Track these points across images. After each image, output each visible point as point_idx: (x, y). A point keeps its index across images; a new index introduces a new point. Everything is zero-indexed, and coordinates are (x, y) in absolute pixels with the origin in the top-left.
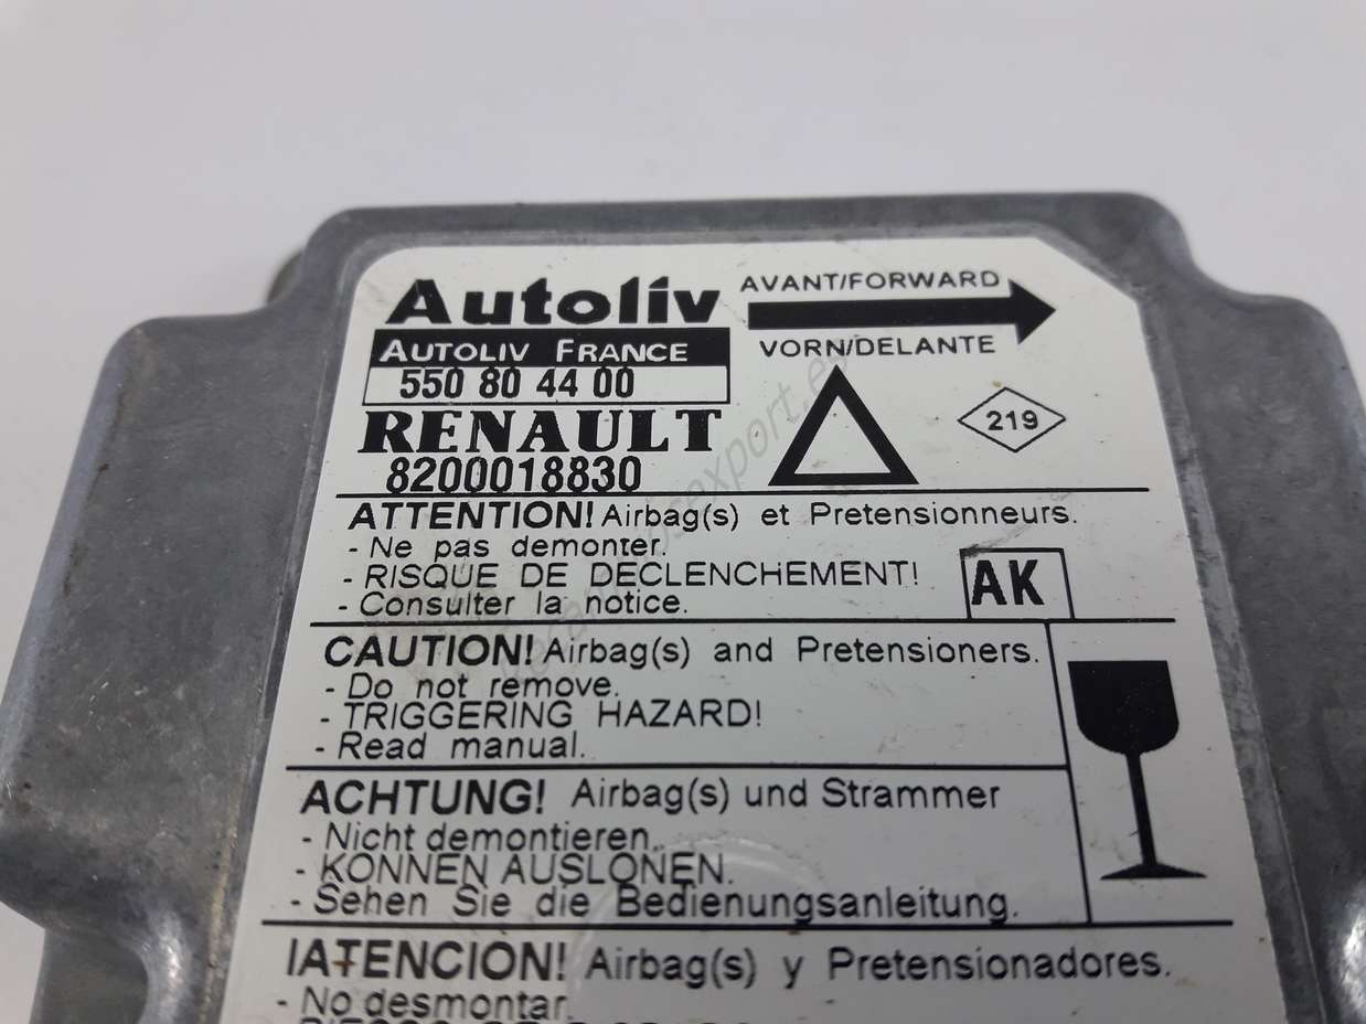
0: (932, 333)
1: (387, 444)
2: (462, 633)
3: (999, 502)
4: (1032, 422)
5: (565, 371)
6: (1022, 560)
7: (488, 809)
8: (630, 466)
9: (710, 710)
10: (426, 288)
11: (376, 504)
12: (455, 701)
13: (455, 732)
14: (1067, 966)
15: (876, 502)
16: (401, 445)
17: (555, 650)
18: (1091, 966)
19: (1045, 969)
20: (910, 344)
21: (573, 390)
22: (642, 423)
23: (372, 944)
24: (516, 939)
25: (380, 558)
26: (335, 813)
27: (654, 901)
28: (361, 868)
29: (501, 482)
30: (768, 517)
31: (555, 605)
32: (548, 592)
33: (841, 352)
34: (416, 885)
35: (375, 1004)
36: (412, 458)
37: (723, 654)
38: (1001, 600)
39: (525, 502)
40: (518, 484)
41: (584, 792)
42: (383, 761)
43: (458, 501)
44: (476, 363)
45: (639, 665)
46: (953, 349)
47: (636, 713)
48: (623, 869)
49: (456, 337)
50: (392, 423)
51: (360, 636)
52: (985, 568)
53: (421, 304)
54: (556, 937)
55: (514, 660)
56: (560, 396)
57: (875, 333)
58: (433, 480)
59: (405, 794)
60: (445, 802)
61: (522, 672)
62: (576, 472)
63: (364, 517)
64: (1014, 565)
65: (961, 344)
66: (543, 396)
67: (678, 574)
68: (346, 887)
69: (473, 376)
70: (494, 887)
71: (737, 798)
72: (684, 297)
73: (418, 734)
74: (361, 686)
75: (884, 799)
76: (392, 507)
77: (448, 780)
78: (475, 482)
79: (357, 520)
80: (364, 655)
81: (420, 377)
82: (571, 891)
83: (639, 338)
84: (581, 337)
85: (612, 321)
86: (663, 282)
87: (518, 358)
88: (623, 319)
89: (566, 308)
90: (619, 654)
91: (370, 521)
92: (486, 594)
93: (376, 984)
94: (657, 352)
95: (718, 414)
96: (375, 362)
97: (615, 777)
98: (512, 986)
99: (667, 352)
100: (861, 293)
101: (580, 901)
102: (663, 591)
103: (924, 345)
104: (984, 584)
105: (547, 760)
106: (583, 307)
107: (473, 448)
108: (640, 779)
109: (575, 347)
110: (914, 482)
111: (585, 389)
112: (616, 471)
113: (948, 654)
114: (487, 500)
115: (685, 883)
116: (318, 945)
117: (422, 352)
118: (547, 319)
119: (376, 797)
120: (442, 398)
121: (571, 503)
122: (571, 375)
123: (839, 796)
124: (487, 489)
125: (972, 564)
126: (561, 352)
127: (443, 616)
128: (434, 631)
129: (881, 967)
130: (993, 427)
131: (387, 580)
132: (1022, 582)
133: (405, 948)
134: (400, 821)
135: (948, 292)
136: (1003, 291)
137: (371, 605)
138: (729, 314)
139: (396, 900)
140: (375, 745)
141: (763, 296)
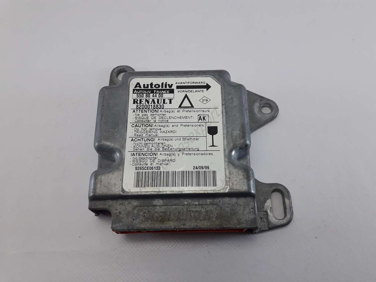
0: (197, 90)
1: (136, 103)
2: (146, 124)
3: (203, 110)
4: (207, 101)
5: (155, 94)
6: (204, 116)
7: (149, 141)
8: (163, 106)
9: (171, 132)
10: (138, 83)
11: (135, 110)
12: (145, 131)
13: (146, 134)
14: (204, 154)
15: (190, 110)
16: (137, 103)
17: (155, 126)
18: (206, 154)
19: (202, 154)
20: (195, 91)
21: (156, 97)
22: (164, 100)
23: (139, 153)
24: (153, 152)
25: (136, 116)
26: (134, 142)
27: (166, 149)
28: (137, 146)
29: (149, 108)
30: (178, 111)
31: (155, 121)
32: (154, 120)
33: (187, 92)
34: (143, 148)
35: (140, 158)
36: (139, 105)
37: (173, 126)
38: (202, 120)
39: (151, 110)
40: (151, 108)
41: (159, 139)
42: (139, 136)
43: (144, 110)
44: (145, 93)
45: (164, 127)
46: (199, 92)
47: (164, 132)
48: (163, 146)
49: (142, 90)
50: (136, 100)
51: (135, 124)
52: (200, 117)
53: (138, 86)
54: (157, 152)
55: (151, 127)
56: (155, 97)
57: (191, 90)
58: (141, 107)
59: (141, 140)
60: (145, 140)
61: (152, 128)
62: (157, 106)
63: (134, 111)
64: (203, 116)
65: (200, 91)
66: (153, 97)
67: (168, 118)
68: (136, 148)
69: (145, 95)
70: (151, 148)
71: (174, 140)
72: (169, 85)
73: (142, 134)
74: (136, 129)
75: (188, 140)
76: (137, 110)
77: (145, 138)
78: (146, 108)
79: (133, 112)
80: (136, 126)
81: (139, 95)
82: (158, 148)
83: (164, 90)
84: (157, 90)
85: (160, 88)
86: (166, 83)
87: (150, 92)
88: (162, 88)
89: (155, 86)
90: (162, 126)
91: (135, 112)
92: (148, 120)
93: (140, 157)
94: (166, 92)
95: (173, 99)
96: (133, 93)
97: (162, 138)
98: (153, 156)
99: (167, 92)
100: (189, 84)
101: (159, 149)
102: (167, 120)
103: (196, 91)
104: (200, 118)
105: (155, 136)
106: (157, 86)
107: (145, 104)
108: (165, 138)
109: (156, 91)
110: (194, 107)
111: (158, 97)
112: (161, 106)
113: (195, 126)
114: (147, 110)
115: (169, 147)
116: (134, 153)
117: (139, 92)
118: (153, 88)
119: (138, 140)
120: (141, 97)
121: (156, 110)
122: (156, 95)
123: (184, 139)
124: (147, 108)
125: (199, 116)
126: (155, 92)
127: (143, 122)
128: (143, 124)
129: (187, 154)
130: (203, 101)
131: (137, 118)
132: (204, 118)
133: (142, 153)
134: (141, 142)
135: (199, 84)
136: (205, 84)
137: (136, 121)
138: (174, 87)
139: (141, 149)
140: (138, 135)
141: (178, 85)
